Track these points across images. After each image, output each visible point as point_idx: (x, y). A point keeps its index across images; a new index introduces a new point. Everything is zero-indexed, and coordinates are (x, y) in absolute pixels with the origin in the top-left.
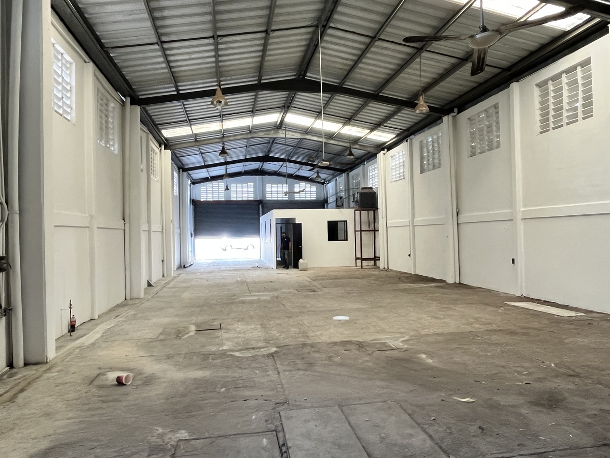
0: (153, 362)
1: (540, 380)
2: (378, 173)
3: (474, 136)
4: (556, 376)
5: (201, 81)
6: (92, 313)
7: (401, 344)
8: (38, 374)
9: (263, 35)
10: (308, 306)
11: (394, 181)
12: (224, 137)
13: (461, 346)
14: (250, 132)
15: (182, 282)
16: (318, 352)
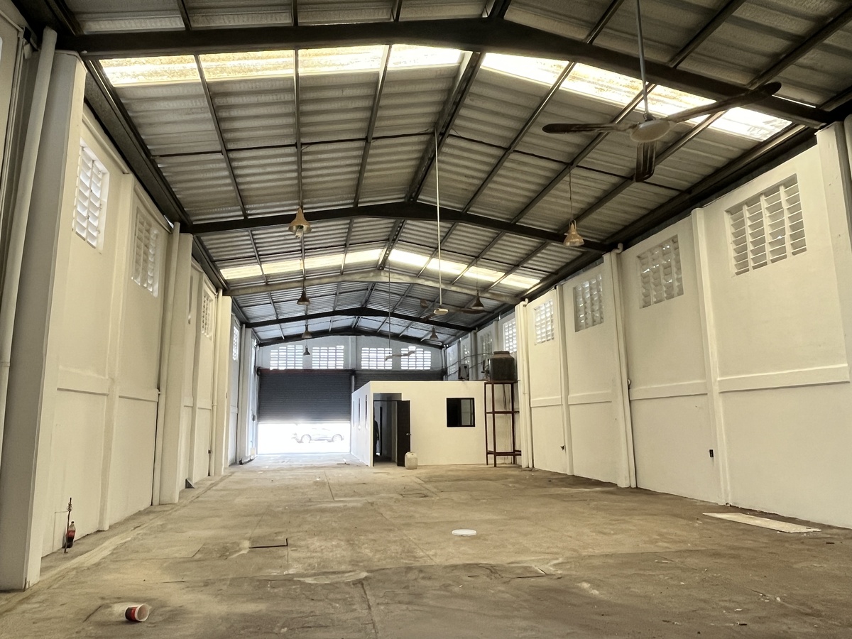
0: (184, 591)
1: (760, 620)
2: (517, 332)
3: (646, 279)
4: (785, 615)
5: (278, 203)
6: (101, 522)
7: (551, 568)
8: (10, 605)
9: (362, 144)
10: (417, 515)
11: (539, 343)
12: (305, 279)
13: (642, 572)
14: (342, 274)
15: (237, 482)
16: (430, 578)
